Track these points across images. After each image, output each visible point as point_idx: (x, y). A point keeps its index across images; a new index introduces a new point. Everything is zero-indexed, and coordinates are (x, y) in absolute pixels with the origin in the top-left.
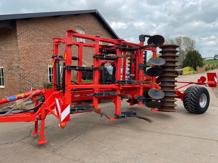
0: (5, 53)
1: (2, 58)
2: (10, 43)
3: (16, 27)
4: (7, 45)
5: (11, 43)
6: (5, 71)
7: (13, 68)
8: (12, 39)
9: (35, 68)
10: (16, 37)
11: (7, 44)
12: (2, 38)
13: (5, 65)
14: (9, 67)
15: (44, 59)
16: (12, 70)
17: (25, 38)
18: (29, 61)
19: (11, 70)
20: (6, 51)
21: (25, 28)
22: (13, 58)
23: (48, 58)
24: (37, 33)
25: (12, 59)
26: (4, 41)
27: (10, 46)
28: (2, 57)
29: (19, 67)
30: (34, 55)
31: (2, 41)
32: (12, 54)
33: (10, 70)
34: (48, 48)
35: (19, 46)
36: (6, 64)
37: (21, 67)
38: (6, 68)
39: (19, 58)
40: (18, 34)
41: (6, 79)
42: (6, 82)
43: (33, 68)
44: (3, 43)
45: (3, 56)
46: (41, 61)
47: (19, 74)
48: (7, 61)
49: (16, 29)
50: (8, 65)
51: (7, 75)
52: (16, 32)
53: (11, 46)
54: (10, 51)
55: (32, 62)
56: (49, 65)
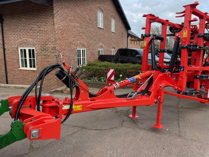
0: (37, 32)
1: (34, 38)
2: (44, 22)
3: (53, 4)
4: (40, 24)
5: (46, 22)
6: (38, 52)
7: (47, 49)
8: (47, 17)
9: (68, 50)
10: (52, 15)
11: (40, 22)
12: (34, 16)
13: (38, 46)
14: (42, 48)
15: (74, 40)
16: (47, 51)
17: (60, 17)
18: (63, 42)
19: (45, 51)
20: (39, 30)
21: (60, 5)
22: (49, 38)
23: (77, 39)
24: (69, 12)
25: (47, 40)
26: (36, 19)
27: (44, 25)
28: (34, 37)
29: (55, 48)
30: (67, 37)
31: (34, 20)
32: (47, 33)
33: (44, 51)
34: (77, 29)
35: (55, 25)
36: (39, 45)
37: (57, 48)
38: (38, 49)
39: (56, 38)
40: (55, 11)
41: (39, 61)
42: (39, 64)
43: (66, 50)
44: (35, 21)
45: (34, 35)
46: (72, 43)
47: (55, 56)
48: (40, 42)
49: (53, 6)
50: (41, 46)
51: (40, 57)
52: (53, 9)
53: (46, 25)
54: (45, 30)
55: (65, 44)
56: (78, 47)
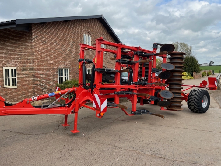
0: (19, 54)
1: (16, 60)
2: (24, 46)
3: (32, 31)
4: (21, 47)
5: (26, 46)
6: (19, 72)
7: (26, 69)
8: (27, 41)
9: (47, 69)
10: (31, 40)
11: (21, 46)
12: (16, 41)
13: (19, 67)
14: (22, 68)
15: (54, 61)
16: (26, 71)
17: (39, 41)
18: (42, 63)
19: (25, 71)
20: (20, 53)
21: (39, 31)
22: (28, 60)
23: (58, 60)
24: (49, 36)
25: (26, 61)
26: (18, 43)
27: (24, 49)
28: (16, 58)
29: (33, 68)
30: (46, 58)
31: (16, 43)
32: (26, 55)
33: (23, 71)
34: (58, 51)
35: (33, 48)
36: (20, 65)
37: (35, 68)
38: (19, 69)
39: (34, 60)
40: (33, 37)
41: (19, 80)
42: (19, 83)
43: (45, 69)
44: (17, 45)
45: (16, 57)
46: (52, 63)
47: (33, 75)
48: (20, 62)
49: (32, 32)
50: (21, 67)
51: (20, 76)
52: (31, 35)
53: (26, 48)
54: (25, 53)
55: (44, 64)
56: (59, 67)
